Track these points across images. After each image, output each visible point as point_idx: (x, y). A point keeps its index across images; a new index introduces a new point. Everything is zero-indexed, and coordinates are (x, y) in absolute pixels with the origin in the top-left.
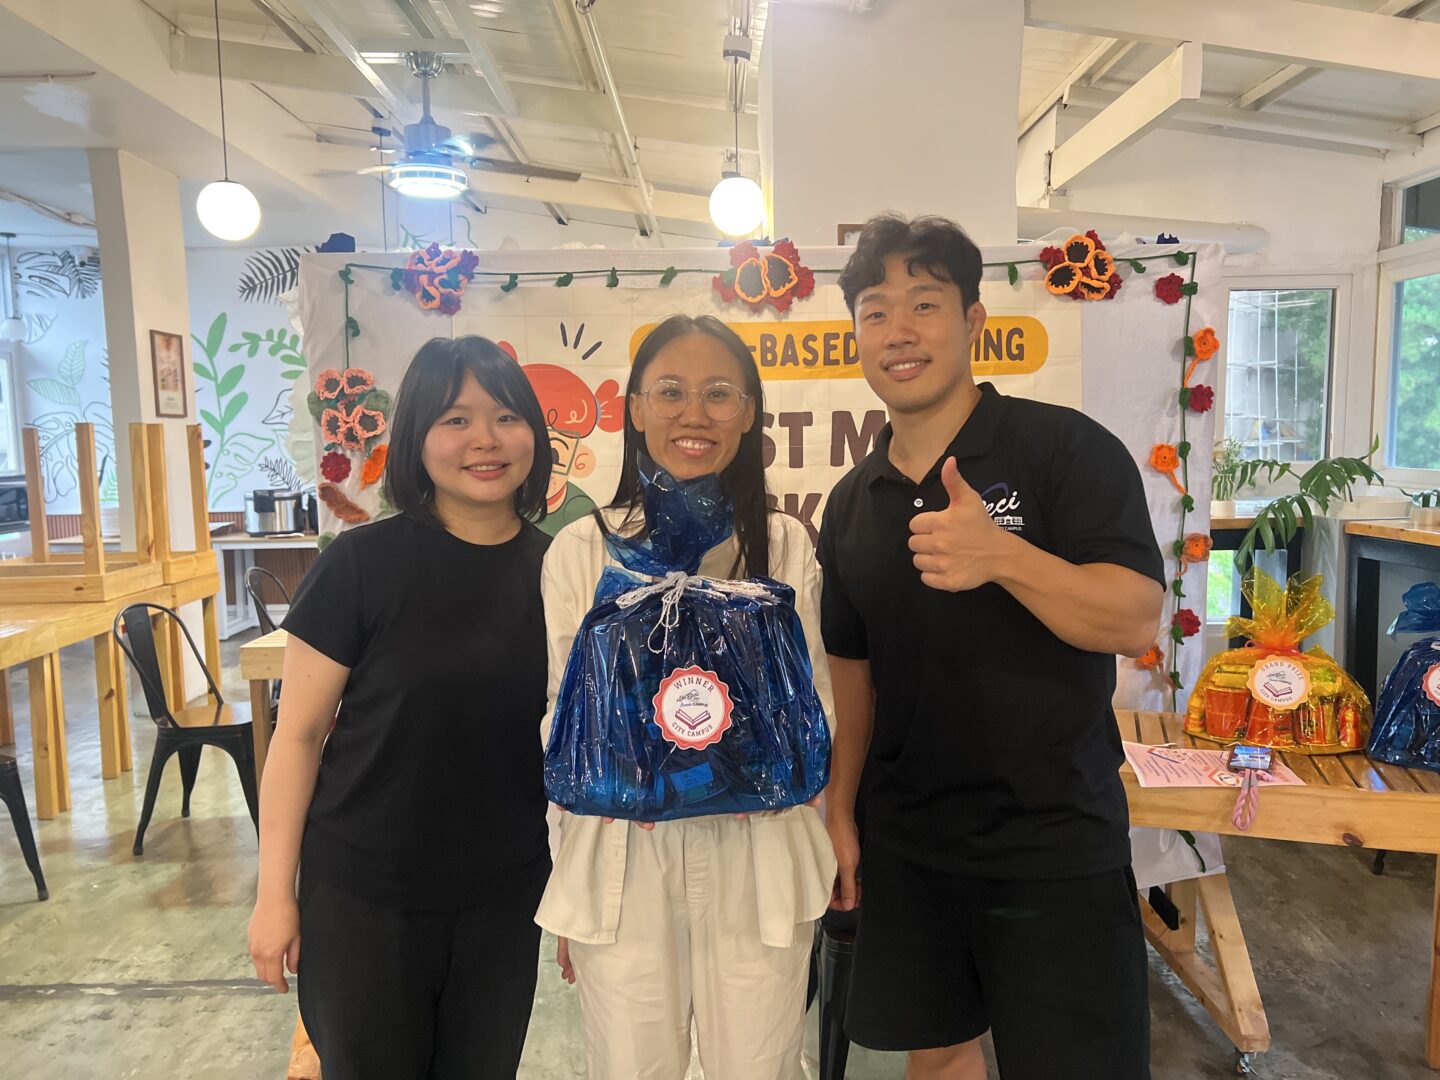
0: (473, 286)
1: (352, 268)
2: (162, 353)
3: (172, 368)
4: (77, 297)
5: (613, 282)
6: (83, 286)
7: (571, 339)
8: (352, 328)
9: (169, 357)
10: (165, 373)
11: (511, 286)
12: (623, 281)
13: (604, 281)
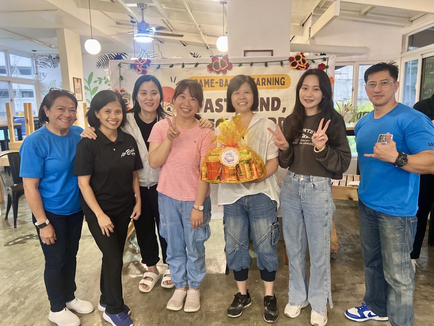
0: (150, 68)
1: (121, 63)
2: (76, 83)
3: (79, 88)
4: (53, 68)
5: (183, 66)
6: (55, 65)
7: (173, 80)
8: (121, 78)
9: (78, 85)
10: (77, 89)
11: (159, 67)
12: (186, 66)
13: (181, 66)
